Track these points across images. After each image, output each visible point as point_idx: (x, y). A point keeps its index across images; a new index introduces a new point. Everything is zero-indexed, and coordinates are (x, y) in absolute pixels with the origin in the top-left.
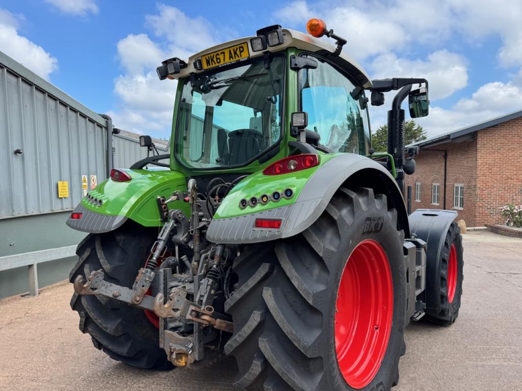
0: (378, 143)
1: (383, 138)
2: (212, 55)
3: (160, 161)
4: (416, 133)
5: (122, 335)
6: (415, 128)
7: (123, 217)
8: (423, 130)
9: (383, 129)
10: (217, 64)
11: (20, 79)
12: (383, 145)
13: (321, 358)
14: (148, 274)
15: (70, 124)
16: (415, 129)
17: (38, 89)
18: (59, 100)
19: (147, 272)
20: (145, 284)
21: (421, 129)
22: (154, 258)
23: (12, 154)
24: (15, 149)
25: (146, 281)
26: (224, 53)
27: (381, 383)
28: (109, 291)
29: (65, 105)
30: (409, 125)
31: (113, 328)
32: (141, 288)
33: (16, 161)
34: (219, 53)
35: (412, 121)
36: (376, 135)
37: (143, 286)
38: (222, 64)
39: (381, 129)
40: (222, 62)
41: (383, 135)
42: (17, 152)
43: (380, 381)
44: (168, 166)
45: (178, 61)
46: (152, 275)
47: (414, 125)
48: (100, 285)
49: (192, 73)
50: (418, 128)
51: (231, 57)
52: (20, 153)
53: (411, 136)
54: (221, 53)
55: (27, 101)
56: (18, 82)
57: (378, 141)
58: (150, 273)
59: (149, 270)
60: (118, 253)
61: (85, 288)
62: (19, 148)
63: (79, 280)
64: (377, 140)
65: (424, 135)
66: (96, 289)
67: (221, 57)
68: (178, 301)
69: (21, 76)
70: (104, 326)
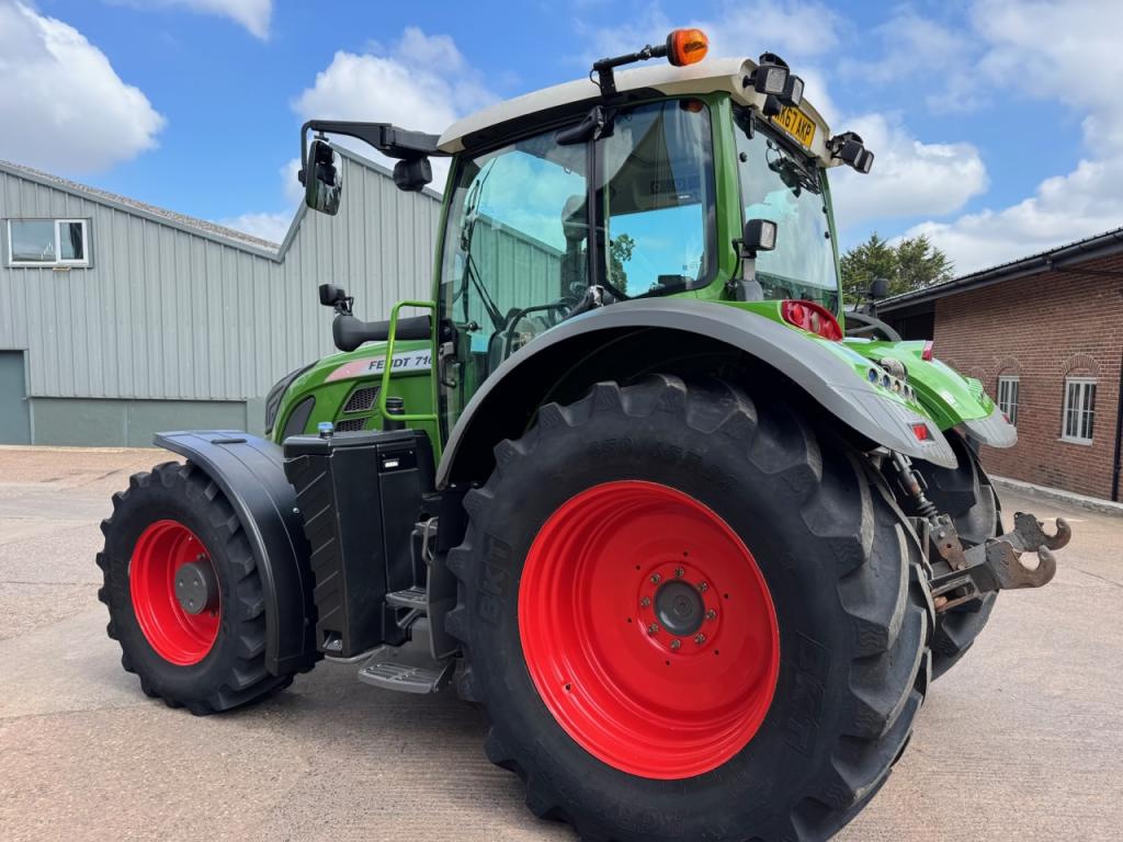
1: (854, 277)
4: (930, 268)
6: (928, 255)
8: (945, 261)
9: (853, 256)
12: (852, 294)
16: (926, 258)
21: (942, 258)
26: (796, 115)
30: (913, 249)
35: (921, 241)
38: (789, 132)
39: (849, 257)
40: (790, 129)
41: (853, 269)
47: (926, 249)
50: (935, 257)
53: (917, 276)
54: (794, 113)
65: (947, 273)
67: (792, 118)
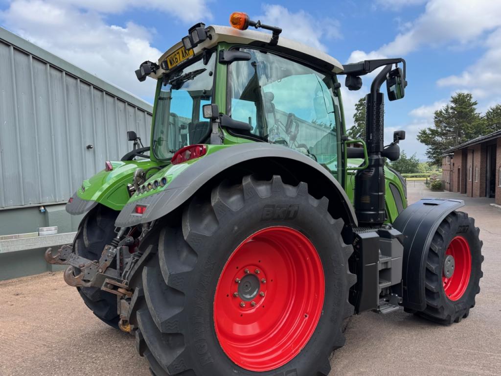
0: (487, 126)
2: (172, 56)
3: (145, 154)
5: (100, 301)
7: (94, 202)
9: (494, 111)
10: (176, 64)
11: (92, 87)
12: (493, 128)
13: (181, 334)
14: (111, 250)
15: (137, 121)
17: (108, 94)
18: (127, 102)
19: (110, 248)
20: (108, 259)
22: (118, 237)
23: (85, 149)
24: (87, 145)
25: (108, 256)
26: (178, 53)
27: (295, 370)
28: (76, 263)
29: (134, 106)
31: (92, 294)
32: (104, 261)
33: (89, 155)
34: (176, 53)
36: (486, 118)
37: (106, 260)
38: (179, 63)
39: (492, 111)
40: (179, 62)
41: (494, 117)
42: (89, 147)
43: (293, 368)
44: (148, 157)
45: (150, 64)
46: (114, 252)
48: (69, 257)
49: (163, 73)
51: (183, 56)
52: (91, 148)
54: (177, 53)
55: (98, 105)
56: (90, 90)
57: (487, 124)
58: (113, 250)
59: (112, 247)
60: (97, 232)
61: (54, 259)
62: (90, 144)
63: (49, 252)
64: (486, 122)
66: (65, 260)
67: (177, 56)
68: (89, 274)
69: (93, 85)
70: (85, 292)
